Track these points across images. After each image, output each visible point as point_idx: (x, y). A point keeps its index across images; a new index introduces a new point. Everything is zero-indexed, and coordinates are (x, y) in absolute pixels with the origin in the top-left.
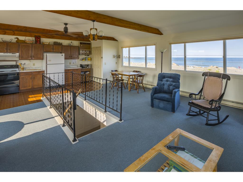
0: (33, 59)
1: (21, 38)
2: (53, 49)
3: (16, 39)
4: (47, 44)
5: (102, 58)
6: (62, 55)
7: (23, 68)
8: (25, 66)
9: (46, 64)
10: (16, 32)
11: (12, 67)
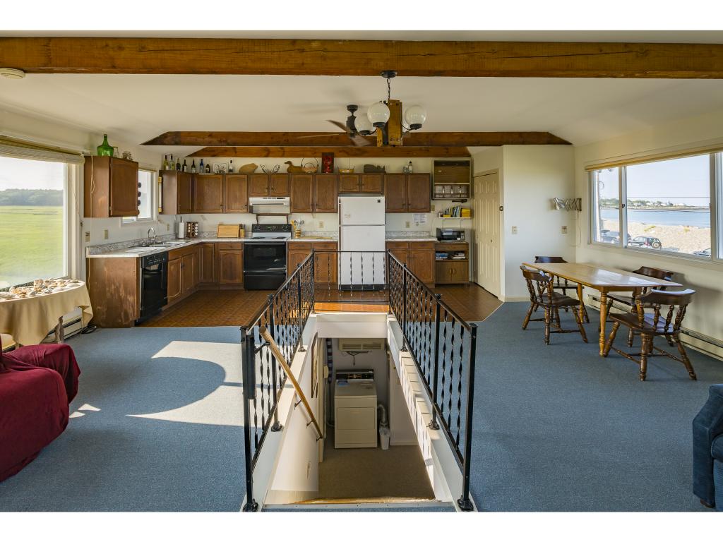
0: (317, 210)
1: (297, 162)
2: (360, 185)
3: (288, 166)
4: (348, 171)
5: (501, 209)
6: (379, 201)
7: (300, 233)
8: (304, 229)
9: (340, 223)
10: (287, 148)
11: (279, 228)
